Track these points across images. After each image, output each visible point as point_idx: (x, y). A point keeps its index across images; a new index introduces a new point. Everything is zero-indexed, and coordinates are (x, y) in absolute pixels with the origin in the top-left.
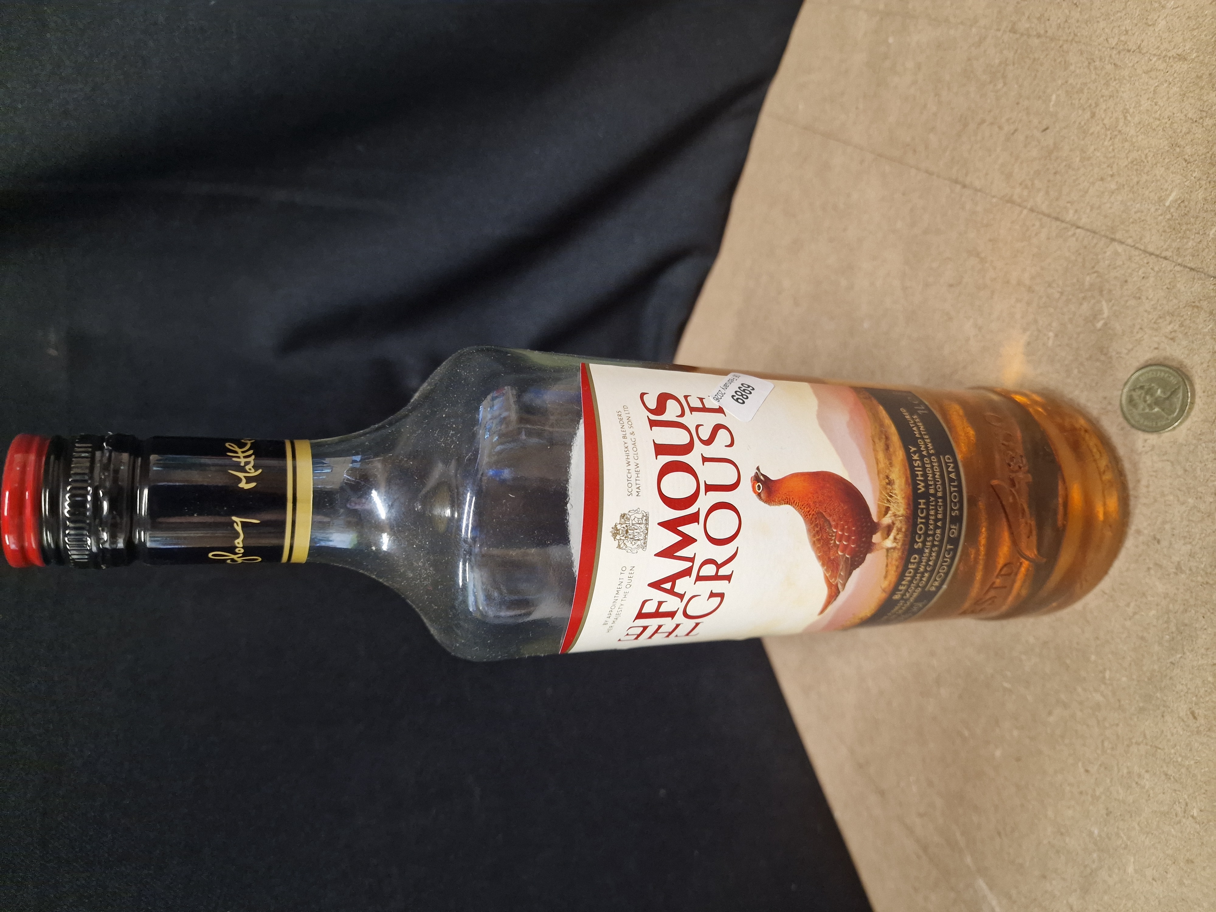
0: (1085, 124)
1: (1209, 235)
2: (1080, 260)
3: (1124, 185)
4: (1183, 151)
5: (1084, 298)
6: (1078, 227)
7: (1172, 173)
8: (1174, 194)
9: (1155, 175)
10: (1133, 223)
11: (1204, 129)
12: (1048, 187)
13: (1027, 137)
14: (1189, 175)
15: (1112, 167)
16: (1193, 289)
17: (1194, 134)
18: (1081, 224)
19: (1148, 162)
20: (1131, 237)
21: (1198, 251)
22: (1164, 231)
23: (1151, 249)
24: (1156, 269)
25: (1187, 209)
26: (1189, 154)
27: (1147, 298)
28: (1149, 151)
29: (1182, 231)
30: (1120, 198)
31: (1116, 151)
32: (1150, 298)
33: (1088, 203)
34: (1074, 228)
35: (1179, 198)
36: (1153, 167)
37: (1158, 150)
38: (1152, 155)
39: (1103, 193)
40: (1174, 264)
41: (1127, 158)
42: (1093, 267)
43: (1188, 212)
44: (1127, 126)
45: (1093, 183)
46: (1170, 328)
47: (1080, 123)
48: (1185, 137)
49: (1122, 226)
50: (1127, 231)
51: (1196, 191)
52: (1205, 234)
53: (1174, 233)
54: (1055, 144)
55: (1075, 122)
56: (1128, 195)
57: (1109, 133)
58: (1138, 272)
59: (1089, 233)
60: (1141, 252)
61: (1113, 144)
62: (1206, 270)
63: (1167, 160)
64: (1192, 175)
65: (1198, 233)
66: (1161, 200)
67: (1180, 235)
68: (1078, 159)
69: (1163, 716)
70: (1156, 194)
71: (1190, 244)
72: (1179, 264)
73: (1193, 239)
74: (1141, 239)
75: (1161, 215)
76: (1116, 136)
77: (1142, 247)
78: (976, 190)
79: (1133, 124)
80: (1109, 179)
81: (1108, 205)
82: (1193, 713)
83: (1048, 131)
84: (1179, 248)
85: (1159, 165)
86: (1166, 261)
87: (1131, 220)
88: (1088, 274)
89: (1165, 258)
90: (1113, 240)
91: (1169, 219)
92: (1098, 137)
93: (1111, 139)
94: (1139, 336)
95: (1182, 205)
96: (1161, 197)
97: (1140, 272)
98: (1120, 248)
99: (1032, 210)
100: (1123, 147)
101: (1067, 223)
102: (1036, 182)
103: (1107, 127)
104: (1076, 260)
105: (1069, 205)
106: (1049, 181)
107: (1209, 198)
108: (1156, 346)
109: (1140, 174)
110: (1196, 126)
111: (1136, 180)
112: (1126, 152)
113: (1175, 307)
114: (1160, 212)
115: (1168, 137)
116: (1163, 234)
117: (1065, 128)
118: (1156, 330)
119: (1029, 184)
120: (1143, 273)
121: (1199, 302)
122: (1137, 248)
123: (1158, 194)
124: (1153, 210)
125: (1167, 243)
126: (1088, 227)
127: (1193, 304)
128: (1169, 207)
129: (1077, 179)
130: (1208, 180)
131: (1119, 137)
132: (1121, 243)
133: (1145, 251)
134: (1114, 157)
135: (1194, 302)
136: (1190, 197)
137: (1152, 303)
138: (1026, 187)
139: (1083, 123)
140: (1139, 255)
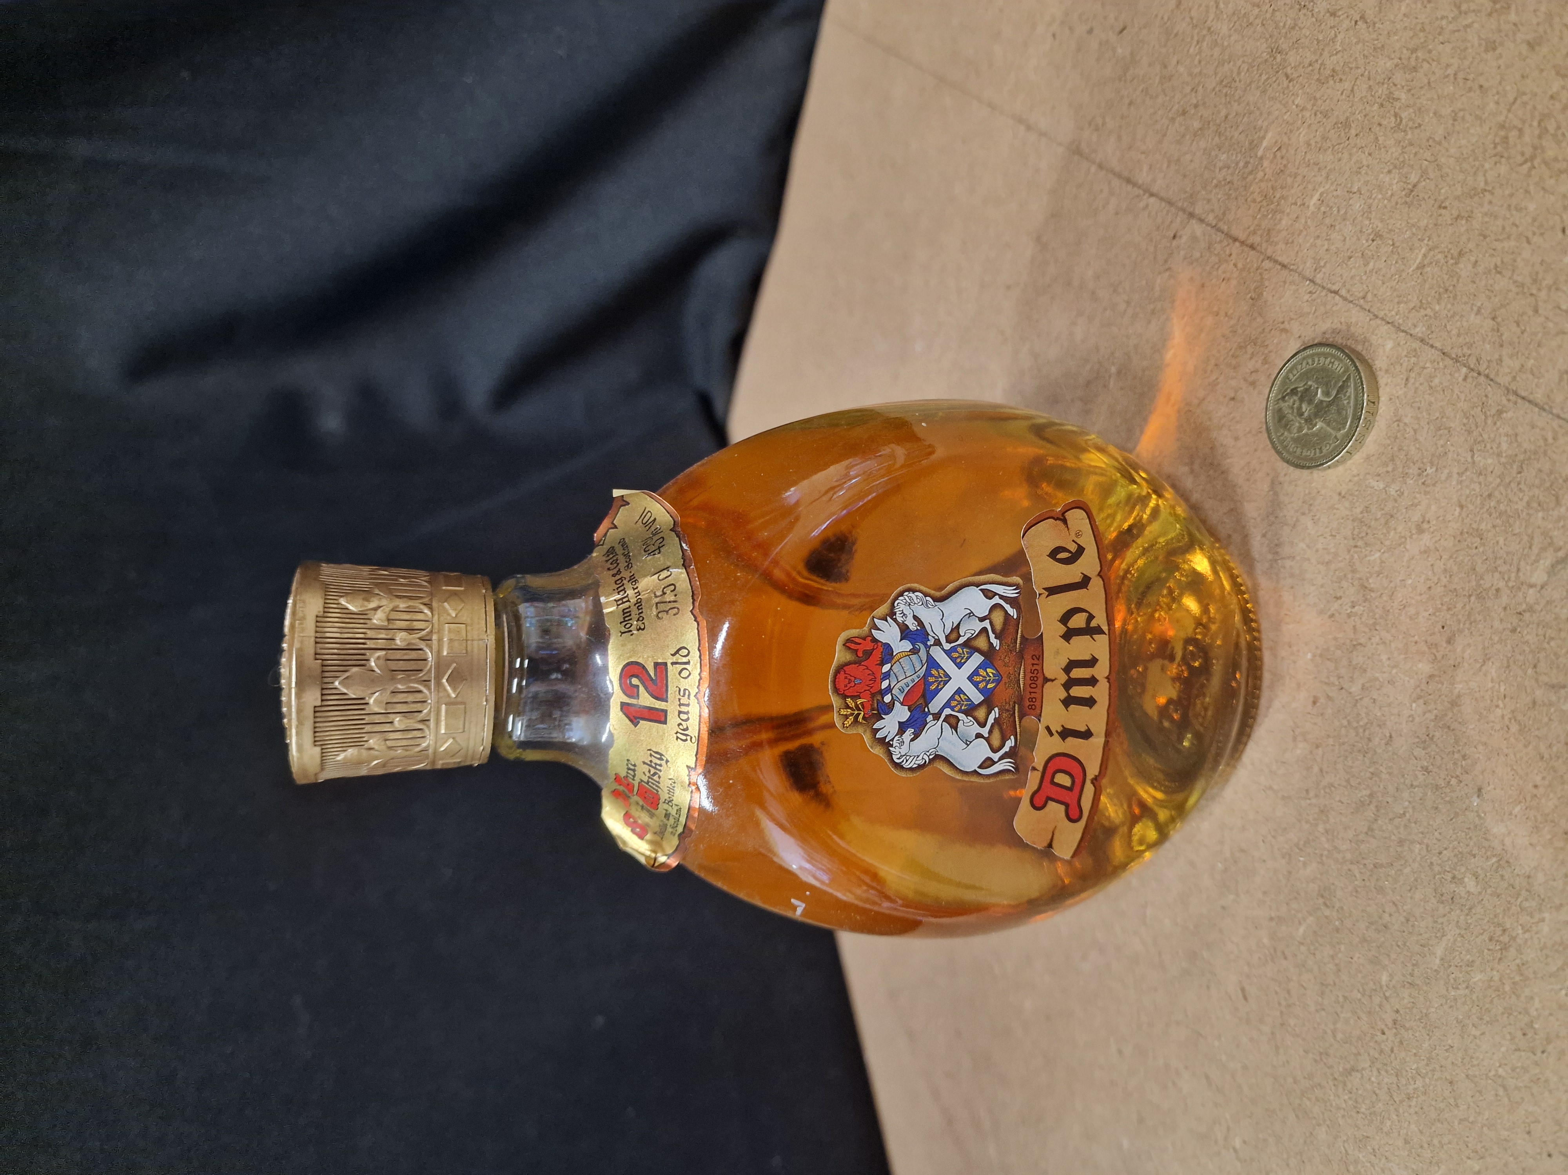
0: (1169, 19)
1: (1308, 207)
2: (1152, 249)
3: (1209, 122)
4: (1285, 60)
5: (1153, 312)
6: (1152, 195)
7: (1271, 99)
8: (1269, 135)
9: (1248, 104)
10: (1216, 186)
11: (1314, 20)
12: (1120, 127)
13: (1100, 44)
14: (1290, 103)
15: (1196, 92)
16: (1282, 300)
17: (1301, 29)
18: (1155, 189)
19: (1240, 81)
20: (1213, 211)
21: (1293, 233)
22: (1254, 201)
23: (1236, 232)
24: (1240, 265)
25: (1285, 162)
26: (1293, 65)
27: (1226, 314)
28: (1243, 62)
29: (1275, 199)
30: (1203, 144)
31: (1203, 63)
32: (1229, 313)
33: (1165, 153)
34: (1147, 195)
35: (1276, 142)
36: (1245, 90)
37: (1253, 60)
38: (1245, 69)
39: (1184, 136)
40: (1262, 257)
41: (1216, 74)
42: (1166, 261)
43: (1285, 166)
44: (1218, 20)
45: (1173, 120)
46: (1251, 365)
47: (1162, 18)
48: (1289, 36)
49: (1203, 192)
50: (1209, 201)
51: (1298, 129)
52: (1304, 204)
53: (1264, 203)
54: (1132, 54)
55: (1156, 16)
56: (1213, 139)
57: (1196, 31)
58: (1217, 269)
59: (1163, 204)
60: (1223, 236)
61: (1200, 52)
62: (1301, 268)
63: (1264, 77)
64: (1293, 102)
65: (1296, 204)
66: (1254, 146)
67: (1272, 206)
68: (1157, 80)
69: (1208, 987)
70: (1247, 136)
71: (1284, 222)
72: (1268, 258)
73: (1288, 214)
74: (1224, 214)
75: (1251, 173)
76: (1204, 36)
77: (1225, 228)
78: (1042, 134)
79: (1225, 16)
80: (1193, 111)
81: (1188, 157)
82: (1243, 990)
83: (1125, 32)
84: (1269, 230)
85: (1253, 86)
86: (1252, 252)
87: (1215, 181)
88: (1160, 273)
89: (1252, 247)
90: (1191, 215)
91: (1261, 181)
92: (1183, 40)
93: (1198, 42)
94: (1213, 378)
95: (1279, 154)
96: (1253, 141)
97: (1220, 272)
98: (1198, 229)
99: (1101, 166)
100: (1212, 56)
101: (1139, 187)
102: (1107, 120)
103: (1195, 21)
104: (1147, 250)
105: (1143, 156)
106: (1122, 117)
107: (1312, 142)
108: (1232, 395)
109: (1229, 102)
110: (1305, 15)
111: (1223, 113)
112: (1216, 64)
113: (1260, 330)
114: (1250, 167)
115: (1268, 36)
116: (1253, 205)
117: (1145, 27)
118: (1235, 368)
119: (1099, 121)
120: (1224, 272)
121: (1289, 323)
122: (1219, 230)
123: (1250, 137)
124: (1241, 164)
125: (1256, 222)
126: (1163, 194)
127: (1282, 326)
128: (1261, 158)
129: (1155, 113)
130: (1313, 112)
131: (1207, 39)
132: (1202, 221)
133: (1228, 235)
134: (1200, 73)
135: (1283, 323)
136: (1289, 139)
137: (1232, 322)
138: (1097, 129)
139: (1166, 18)
140: (1221, 242)
